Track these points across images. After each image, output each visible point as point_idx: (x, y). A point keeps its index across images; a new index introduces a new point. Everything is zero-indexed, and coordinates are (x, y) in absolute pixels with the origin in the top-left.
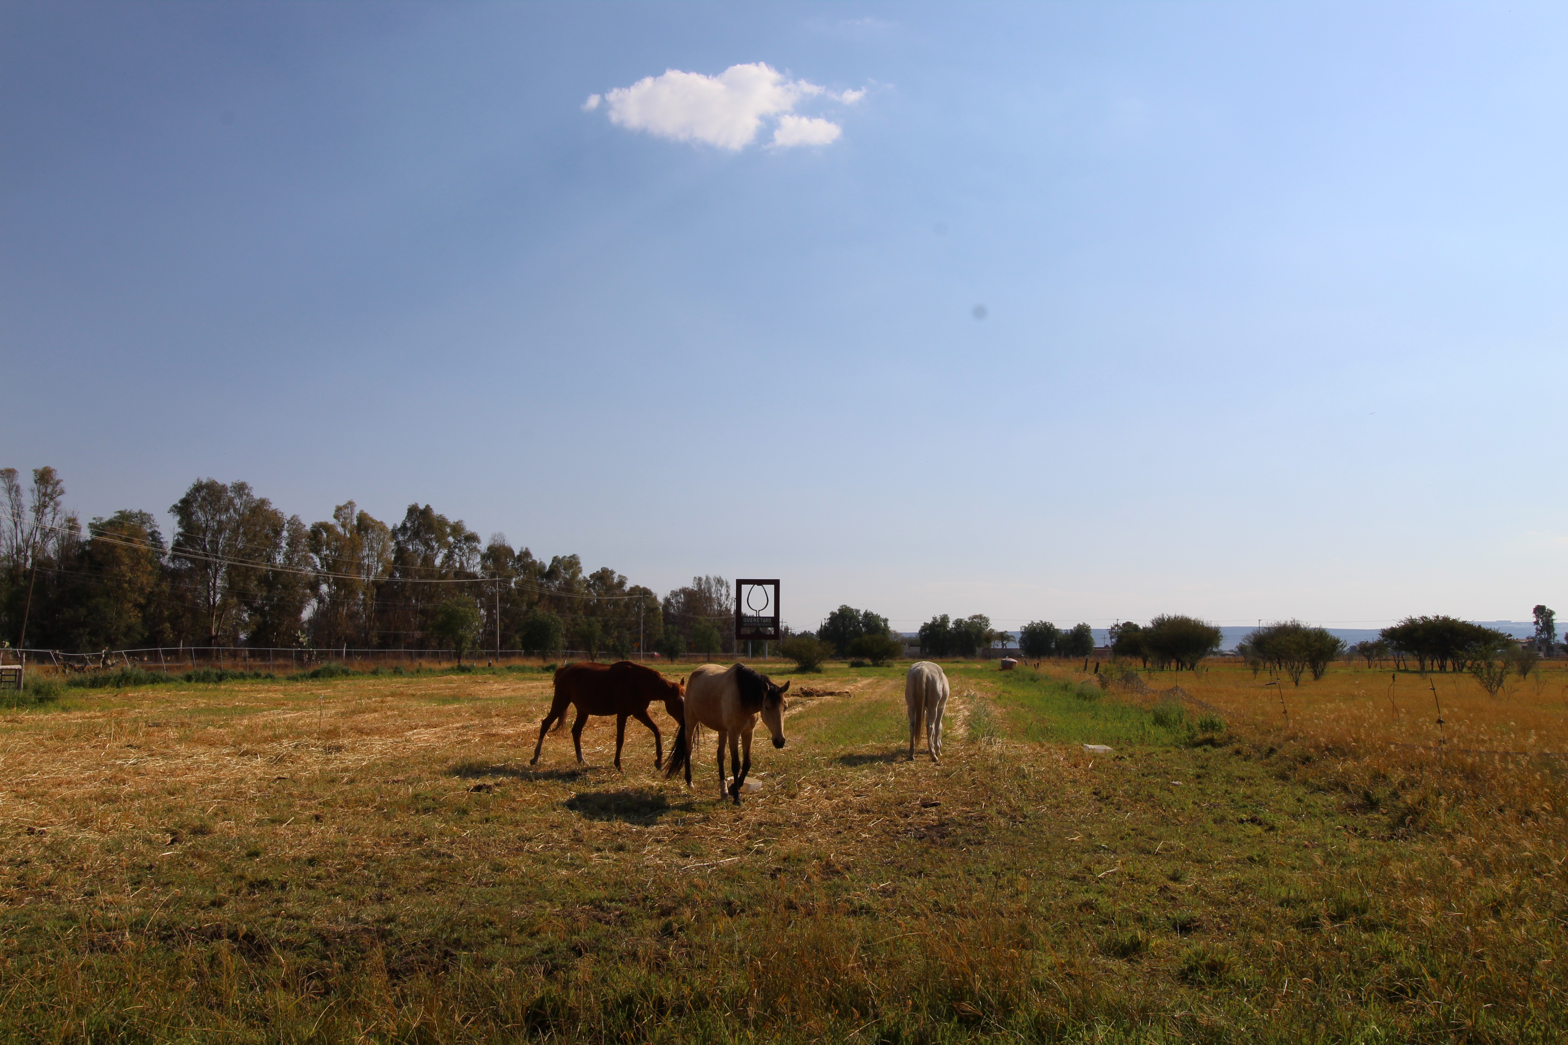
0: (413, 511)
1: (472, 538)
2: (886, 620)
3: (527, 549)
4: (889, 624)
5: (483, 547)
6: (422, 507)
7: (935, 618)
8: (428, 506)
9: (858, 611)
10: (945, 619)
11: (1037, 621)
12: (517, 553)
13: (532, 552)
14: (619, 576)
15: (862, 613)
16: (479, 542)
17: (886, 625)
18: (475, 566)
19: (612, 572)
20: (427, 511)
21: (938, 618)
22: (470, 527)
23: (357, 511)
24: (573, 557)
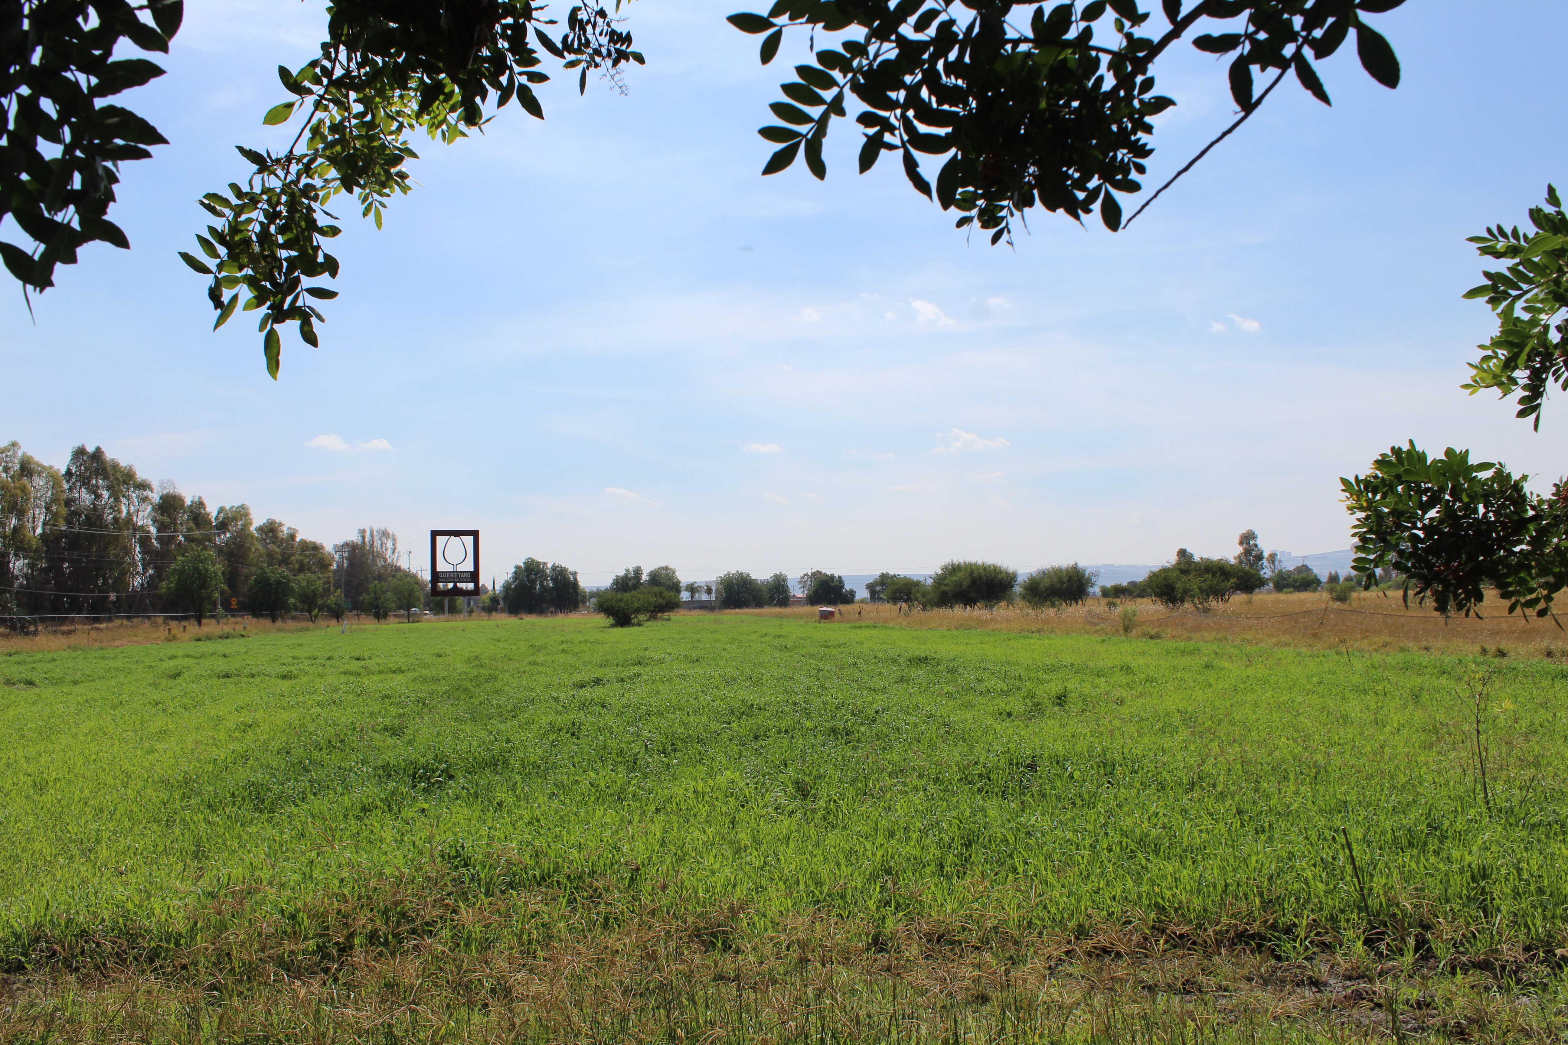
0: (80, 453)
1: (143, 486)
2: (575, 574)
3: (200, 498)
4: (579, 578)
5: (155, 497)
6: (90, 449)
7: (628, 571)
8: (98, 449)
9: (545, 564)
10: (638, 572)
11: (733, 571)
12: (188, 502)
13: (206, 502)
14: (289, 528)
15: (550, 566)
16: (152, 491)
17: (575, 579)
18: (144, 518)
19: (280, 524)
20: (98, 455)
21: (631, 569)
22: (141, 475)
23: (20, 453)
24: (243, 507)
